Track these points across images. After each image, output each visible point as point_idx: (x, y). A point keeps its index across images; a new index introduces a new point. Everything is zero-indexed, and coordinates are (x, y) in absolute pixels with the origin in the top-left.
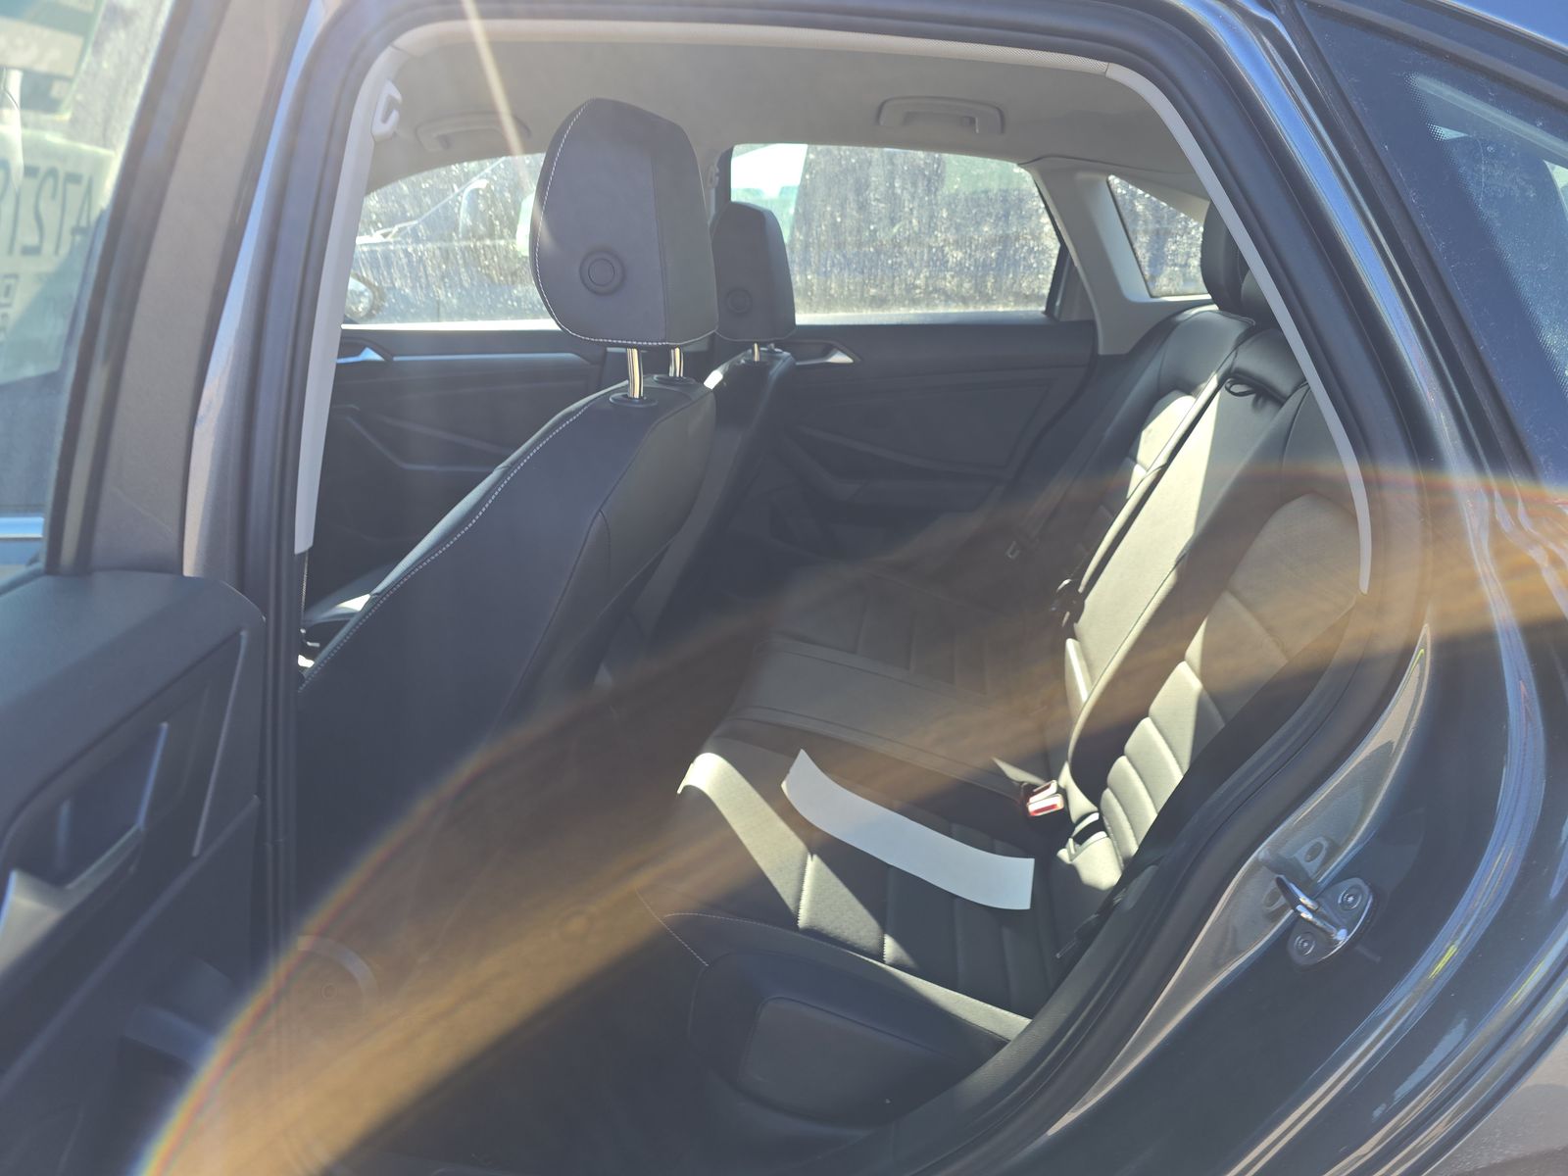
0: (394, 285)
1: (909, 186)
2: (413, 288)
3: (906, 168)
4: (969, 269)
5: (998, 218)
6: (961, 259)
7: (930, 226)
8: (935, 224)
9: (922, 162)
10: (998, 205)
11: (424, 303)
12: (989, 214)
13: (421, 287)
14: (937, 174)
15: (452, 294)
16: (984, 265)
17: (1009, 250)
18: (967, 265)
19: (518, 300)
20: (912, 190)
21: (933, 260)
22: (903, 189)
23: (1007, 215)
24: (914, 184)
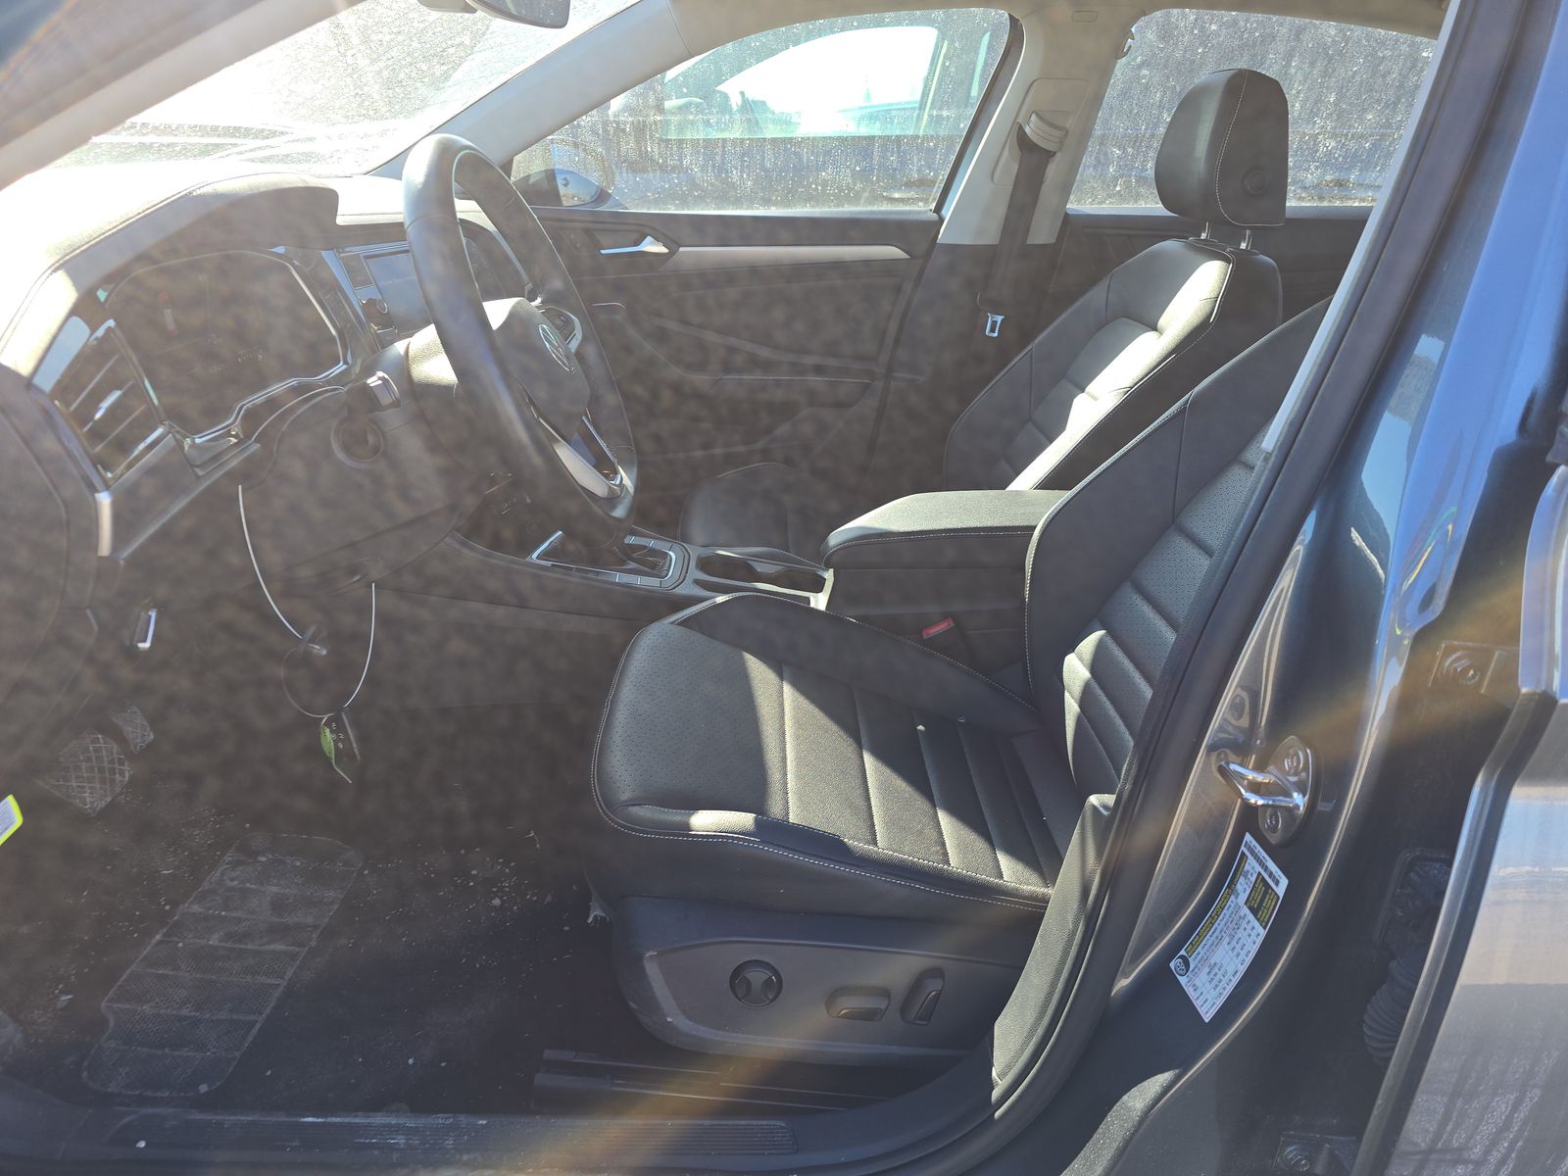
0: (681, 163)
1: (1306, 66)
2: (704, 169)
3: (1310, 46)
4: (1337, 159)
5: (1387, 106)
6: (1333, 148)
7: (1312, 111)
8: (1319, 109)
9: (1330, 40)
10: (1391, 92)
11: (712, 185)
12: (1378, 101)
13: (714, 166)
14: (1340, 53)
15: (748, 175)
16: (1355, 155)
17: (1386, 141)
18: (1336, 155)
19: (825, 183)
20: (1307, 70)
21: (1302, 148)
22: (1299, 68)
23: (1395, 104)
24: (1312, 64)
